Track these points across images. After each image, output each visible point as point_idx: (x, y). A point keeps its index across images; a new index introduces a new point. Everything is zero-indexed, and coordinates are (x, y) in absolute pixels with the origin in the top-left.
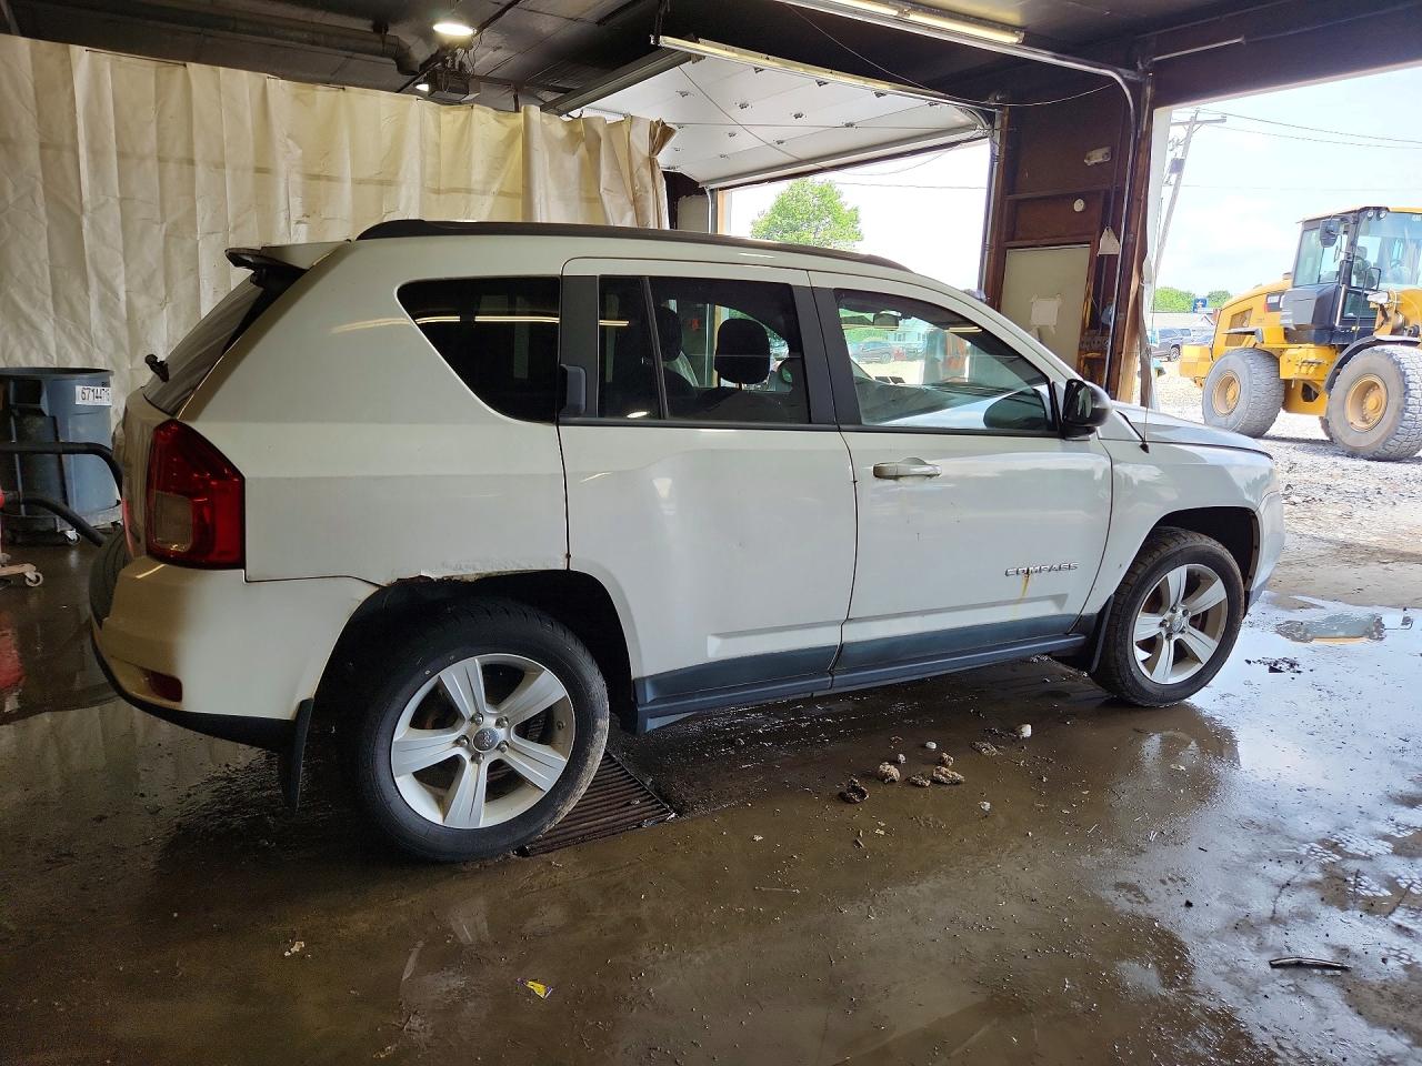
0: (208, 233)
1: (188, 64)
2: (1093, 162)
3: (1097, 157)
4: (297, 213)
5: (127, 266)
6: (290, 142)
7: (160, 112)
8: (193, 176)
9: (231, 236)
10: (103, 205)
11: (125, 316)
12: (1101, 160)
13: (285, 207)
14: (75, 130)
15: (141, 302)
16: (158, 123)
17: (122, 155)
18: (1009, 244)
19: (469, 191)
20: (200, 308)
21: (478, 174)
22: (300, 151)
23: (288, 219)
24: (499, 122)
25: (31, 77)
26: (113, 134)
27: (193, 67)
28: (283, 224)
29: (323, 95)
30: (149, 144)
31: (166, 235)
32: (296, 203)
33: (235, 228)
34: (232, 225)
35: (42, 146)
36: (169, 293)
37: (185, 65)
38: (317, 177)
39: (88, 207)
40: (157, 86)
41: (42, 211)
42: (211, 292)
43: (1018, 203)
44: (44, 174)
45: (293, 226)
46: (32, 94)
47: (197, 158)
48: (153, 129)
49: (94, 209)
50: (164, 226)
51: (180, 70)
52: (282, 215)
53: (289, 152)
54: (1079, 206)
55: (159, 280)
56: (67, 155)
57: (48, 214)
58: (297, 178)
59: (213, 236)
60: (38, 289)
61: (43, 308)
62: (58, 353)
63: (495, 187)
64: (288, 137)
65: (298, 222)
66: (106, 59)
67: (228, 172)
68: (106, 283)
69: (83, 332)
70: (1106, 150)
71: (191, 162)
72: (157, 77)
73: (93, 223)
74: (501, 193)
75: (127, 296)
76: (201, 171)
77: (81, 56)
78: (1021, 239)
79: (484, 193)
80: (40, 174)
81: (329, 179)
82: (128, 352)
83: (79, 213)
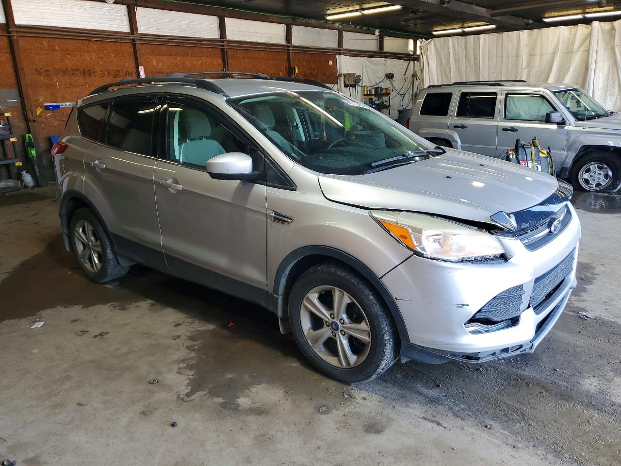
9: (509, 75)
17: (489, 58)
19: (572, 52)
29: (535, 32)
35: (474, 59)
38: (531, 55)
39: (481, 71)
45: (523, 70)
56: (478, 60)
67: (510, 58)
71: (502, 57)
73: (482, 75)
76: (504, 58)
79: (577, 51)
81: (534, 55)
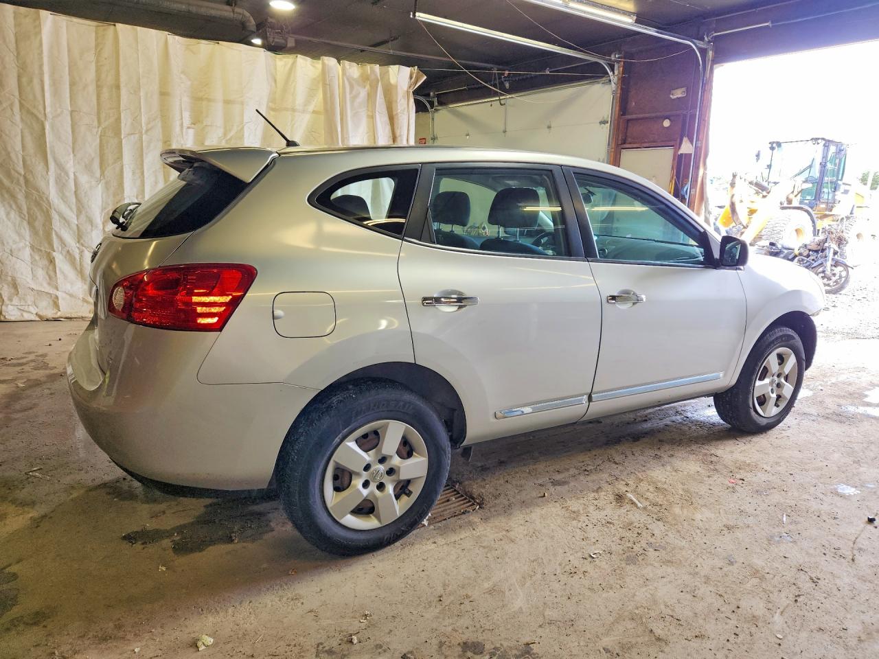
0: (129, 134)
1: (117, 24)
2: (675, 97)
3: (678, 94)
4: (187, 122)
5: (75, 155)
6: (182, 76)
7: (98, 54)
8: (119, 97)
10: (59, 115)
11: (74, 190)
12: (680, 96)
13: (179, 118)
14: (41, 66)
15: (84, 179)
16: (97, 62)
18: (622, 146)
20: (123, 183)
21: (300, 99)
22: (189, 83)
23: (182, 125)
24: (314, 66)
25: (13, 29)
26: (67, 68)
27: (119, 26)
28: (178, 129)
30: (90, 75)
31: (101, 136)
32: (186, 115)
33: (147, 131)
34: (145, 128)
36: (102, 173)
37: (115, 25)
40: (97, 39)
41: (18, 118)
42: (131, 174)
43: (628, 121)
44: (20, 93)
46: (13, 40)
47: (122, 85)
48: (93, 67)
49: (53, 117)
50: (100, 129)
51: (112, 27)
52: (178, 123)
53: (182, 83)
54: (667, 123)
55: (96, 165)
57: (22, 120)
58: (186, 99)
59: (132, 136)
60: (14, 170)
61: (18, 183)
62: (28, 213)
63: (311, 108)
64: (182, 72)
65: (189, 128)
66: (63, 20)
68: (60, 166)
69: (45, 199)
70: (684, 89)
72: (96, 33)
74: (314, 112)
75: (75, 175)
77: (47, 17)
78: (630, 143)
80: (17, 94)
82: (75, 212)
83: (43, 119)
